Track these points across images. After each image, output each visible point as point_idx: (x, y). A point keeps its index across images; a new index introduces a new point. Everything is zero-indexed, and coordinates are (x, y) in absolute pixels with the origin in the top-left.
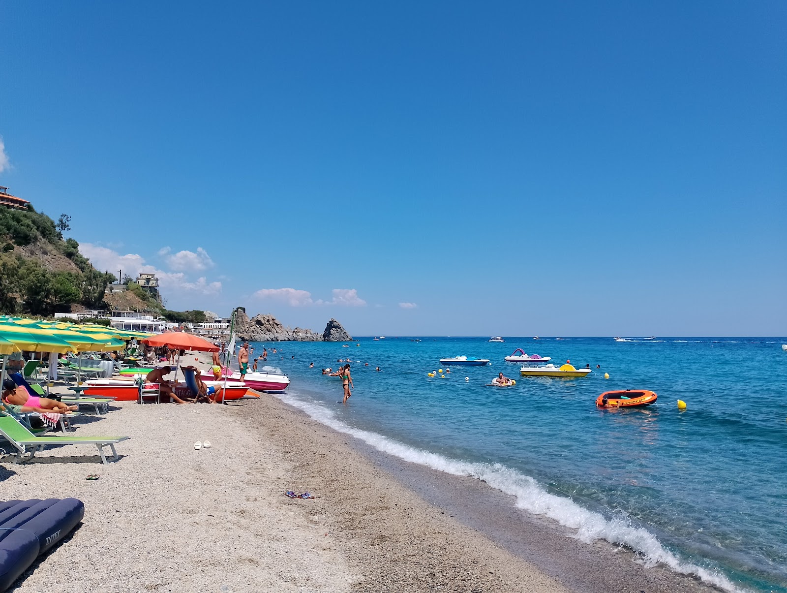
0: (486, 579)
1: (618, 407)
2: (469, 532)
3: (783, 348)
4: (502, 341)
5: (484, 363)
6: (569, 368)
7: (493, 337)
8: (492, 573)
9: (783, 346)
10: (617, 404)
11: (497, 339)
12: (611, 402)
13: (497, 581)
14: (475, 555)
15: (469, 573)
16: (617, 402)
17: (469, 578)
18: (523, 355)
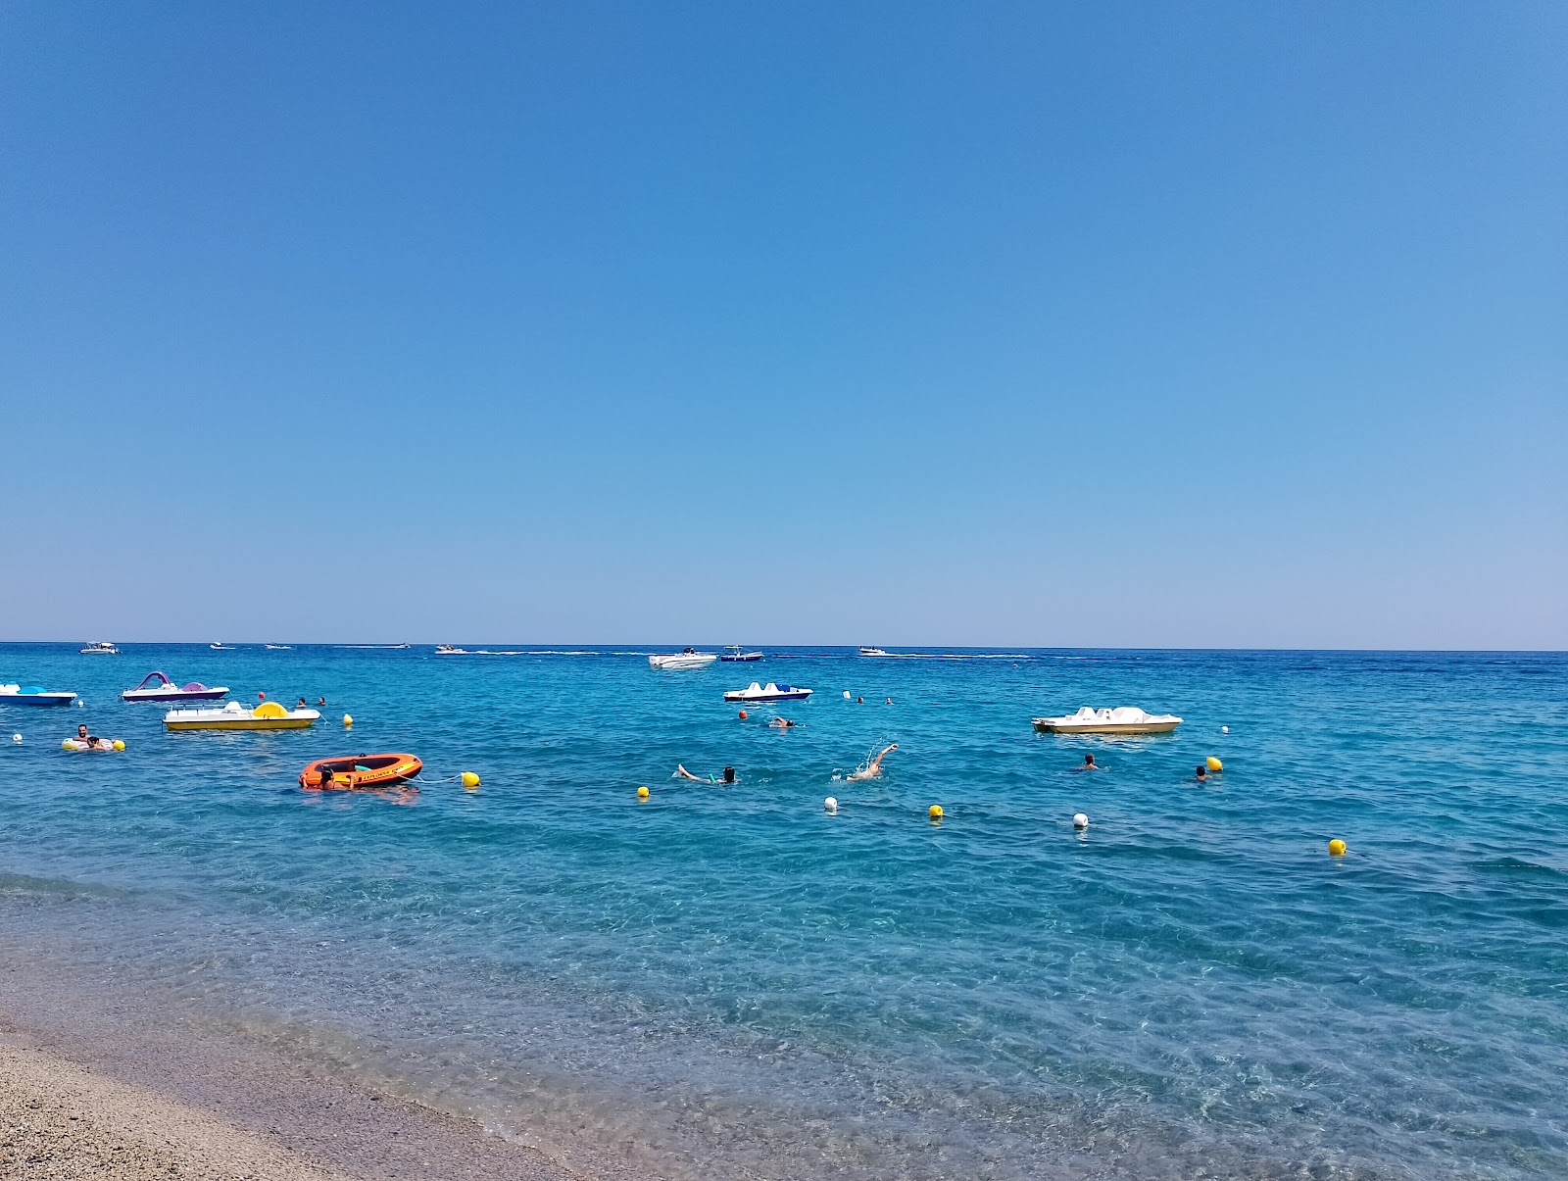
0: (61, 1132)
1: (352, 786)
2: (20, 1056)
3: (651, 662)
4: (113, 651)
5: (65, 702)
6: (273, 710)
7: (92, 642)
8: (75, 1119)
9: (651, 658)
10: (348, 780)
11: (102, 647)
12: (339, 778)
13: (87, 1131)
14: (36, 1092)
15: (21, 1128)
16: (349, 777)
17: (21, 1138)
18: (164, 685)
